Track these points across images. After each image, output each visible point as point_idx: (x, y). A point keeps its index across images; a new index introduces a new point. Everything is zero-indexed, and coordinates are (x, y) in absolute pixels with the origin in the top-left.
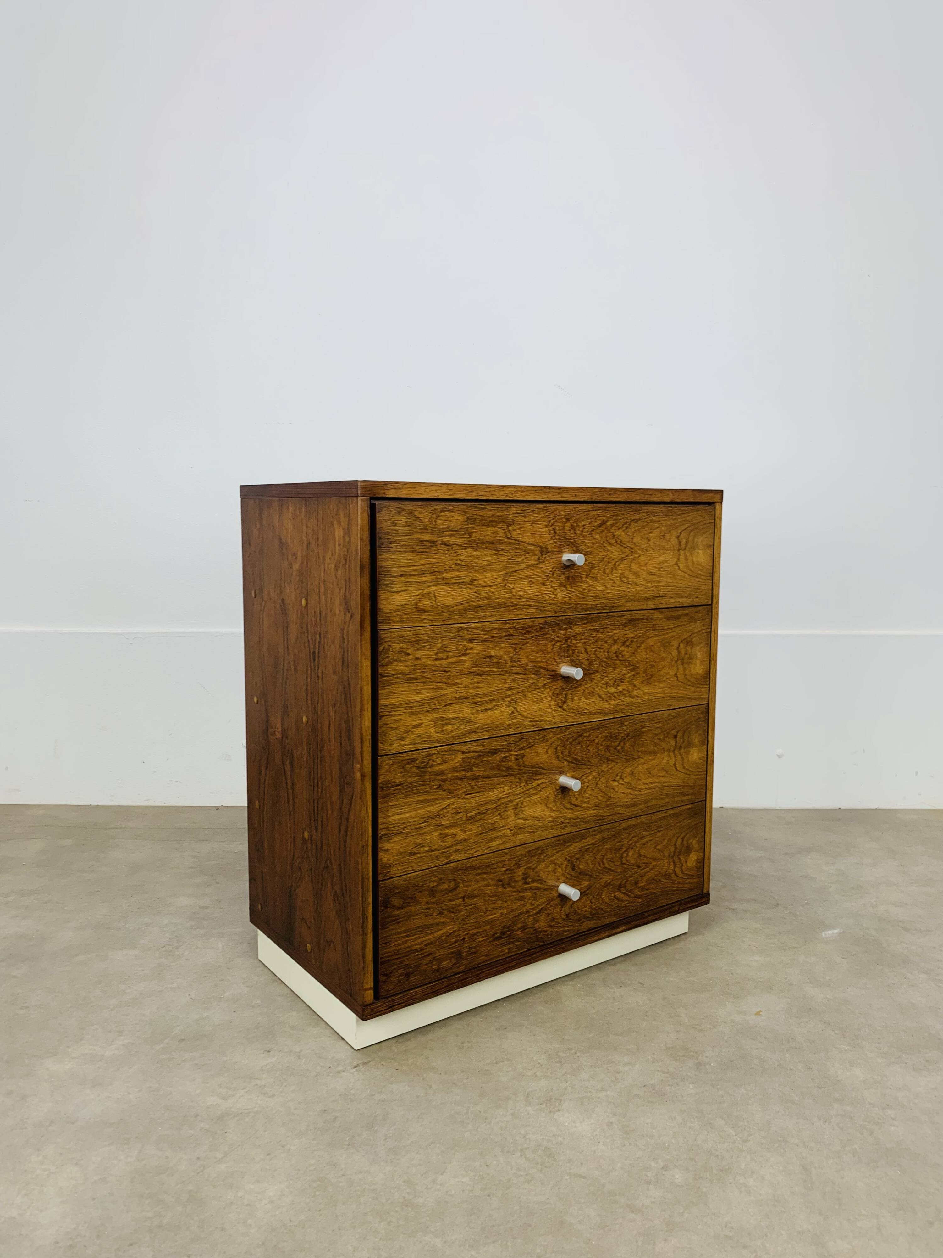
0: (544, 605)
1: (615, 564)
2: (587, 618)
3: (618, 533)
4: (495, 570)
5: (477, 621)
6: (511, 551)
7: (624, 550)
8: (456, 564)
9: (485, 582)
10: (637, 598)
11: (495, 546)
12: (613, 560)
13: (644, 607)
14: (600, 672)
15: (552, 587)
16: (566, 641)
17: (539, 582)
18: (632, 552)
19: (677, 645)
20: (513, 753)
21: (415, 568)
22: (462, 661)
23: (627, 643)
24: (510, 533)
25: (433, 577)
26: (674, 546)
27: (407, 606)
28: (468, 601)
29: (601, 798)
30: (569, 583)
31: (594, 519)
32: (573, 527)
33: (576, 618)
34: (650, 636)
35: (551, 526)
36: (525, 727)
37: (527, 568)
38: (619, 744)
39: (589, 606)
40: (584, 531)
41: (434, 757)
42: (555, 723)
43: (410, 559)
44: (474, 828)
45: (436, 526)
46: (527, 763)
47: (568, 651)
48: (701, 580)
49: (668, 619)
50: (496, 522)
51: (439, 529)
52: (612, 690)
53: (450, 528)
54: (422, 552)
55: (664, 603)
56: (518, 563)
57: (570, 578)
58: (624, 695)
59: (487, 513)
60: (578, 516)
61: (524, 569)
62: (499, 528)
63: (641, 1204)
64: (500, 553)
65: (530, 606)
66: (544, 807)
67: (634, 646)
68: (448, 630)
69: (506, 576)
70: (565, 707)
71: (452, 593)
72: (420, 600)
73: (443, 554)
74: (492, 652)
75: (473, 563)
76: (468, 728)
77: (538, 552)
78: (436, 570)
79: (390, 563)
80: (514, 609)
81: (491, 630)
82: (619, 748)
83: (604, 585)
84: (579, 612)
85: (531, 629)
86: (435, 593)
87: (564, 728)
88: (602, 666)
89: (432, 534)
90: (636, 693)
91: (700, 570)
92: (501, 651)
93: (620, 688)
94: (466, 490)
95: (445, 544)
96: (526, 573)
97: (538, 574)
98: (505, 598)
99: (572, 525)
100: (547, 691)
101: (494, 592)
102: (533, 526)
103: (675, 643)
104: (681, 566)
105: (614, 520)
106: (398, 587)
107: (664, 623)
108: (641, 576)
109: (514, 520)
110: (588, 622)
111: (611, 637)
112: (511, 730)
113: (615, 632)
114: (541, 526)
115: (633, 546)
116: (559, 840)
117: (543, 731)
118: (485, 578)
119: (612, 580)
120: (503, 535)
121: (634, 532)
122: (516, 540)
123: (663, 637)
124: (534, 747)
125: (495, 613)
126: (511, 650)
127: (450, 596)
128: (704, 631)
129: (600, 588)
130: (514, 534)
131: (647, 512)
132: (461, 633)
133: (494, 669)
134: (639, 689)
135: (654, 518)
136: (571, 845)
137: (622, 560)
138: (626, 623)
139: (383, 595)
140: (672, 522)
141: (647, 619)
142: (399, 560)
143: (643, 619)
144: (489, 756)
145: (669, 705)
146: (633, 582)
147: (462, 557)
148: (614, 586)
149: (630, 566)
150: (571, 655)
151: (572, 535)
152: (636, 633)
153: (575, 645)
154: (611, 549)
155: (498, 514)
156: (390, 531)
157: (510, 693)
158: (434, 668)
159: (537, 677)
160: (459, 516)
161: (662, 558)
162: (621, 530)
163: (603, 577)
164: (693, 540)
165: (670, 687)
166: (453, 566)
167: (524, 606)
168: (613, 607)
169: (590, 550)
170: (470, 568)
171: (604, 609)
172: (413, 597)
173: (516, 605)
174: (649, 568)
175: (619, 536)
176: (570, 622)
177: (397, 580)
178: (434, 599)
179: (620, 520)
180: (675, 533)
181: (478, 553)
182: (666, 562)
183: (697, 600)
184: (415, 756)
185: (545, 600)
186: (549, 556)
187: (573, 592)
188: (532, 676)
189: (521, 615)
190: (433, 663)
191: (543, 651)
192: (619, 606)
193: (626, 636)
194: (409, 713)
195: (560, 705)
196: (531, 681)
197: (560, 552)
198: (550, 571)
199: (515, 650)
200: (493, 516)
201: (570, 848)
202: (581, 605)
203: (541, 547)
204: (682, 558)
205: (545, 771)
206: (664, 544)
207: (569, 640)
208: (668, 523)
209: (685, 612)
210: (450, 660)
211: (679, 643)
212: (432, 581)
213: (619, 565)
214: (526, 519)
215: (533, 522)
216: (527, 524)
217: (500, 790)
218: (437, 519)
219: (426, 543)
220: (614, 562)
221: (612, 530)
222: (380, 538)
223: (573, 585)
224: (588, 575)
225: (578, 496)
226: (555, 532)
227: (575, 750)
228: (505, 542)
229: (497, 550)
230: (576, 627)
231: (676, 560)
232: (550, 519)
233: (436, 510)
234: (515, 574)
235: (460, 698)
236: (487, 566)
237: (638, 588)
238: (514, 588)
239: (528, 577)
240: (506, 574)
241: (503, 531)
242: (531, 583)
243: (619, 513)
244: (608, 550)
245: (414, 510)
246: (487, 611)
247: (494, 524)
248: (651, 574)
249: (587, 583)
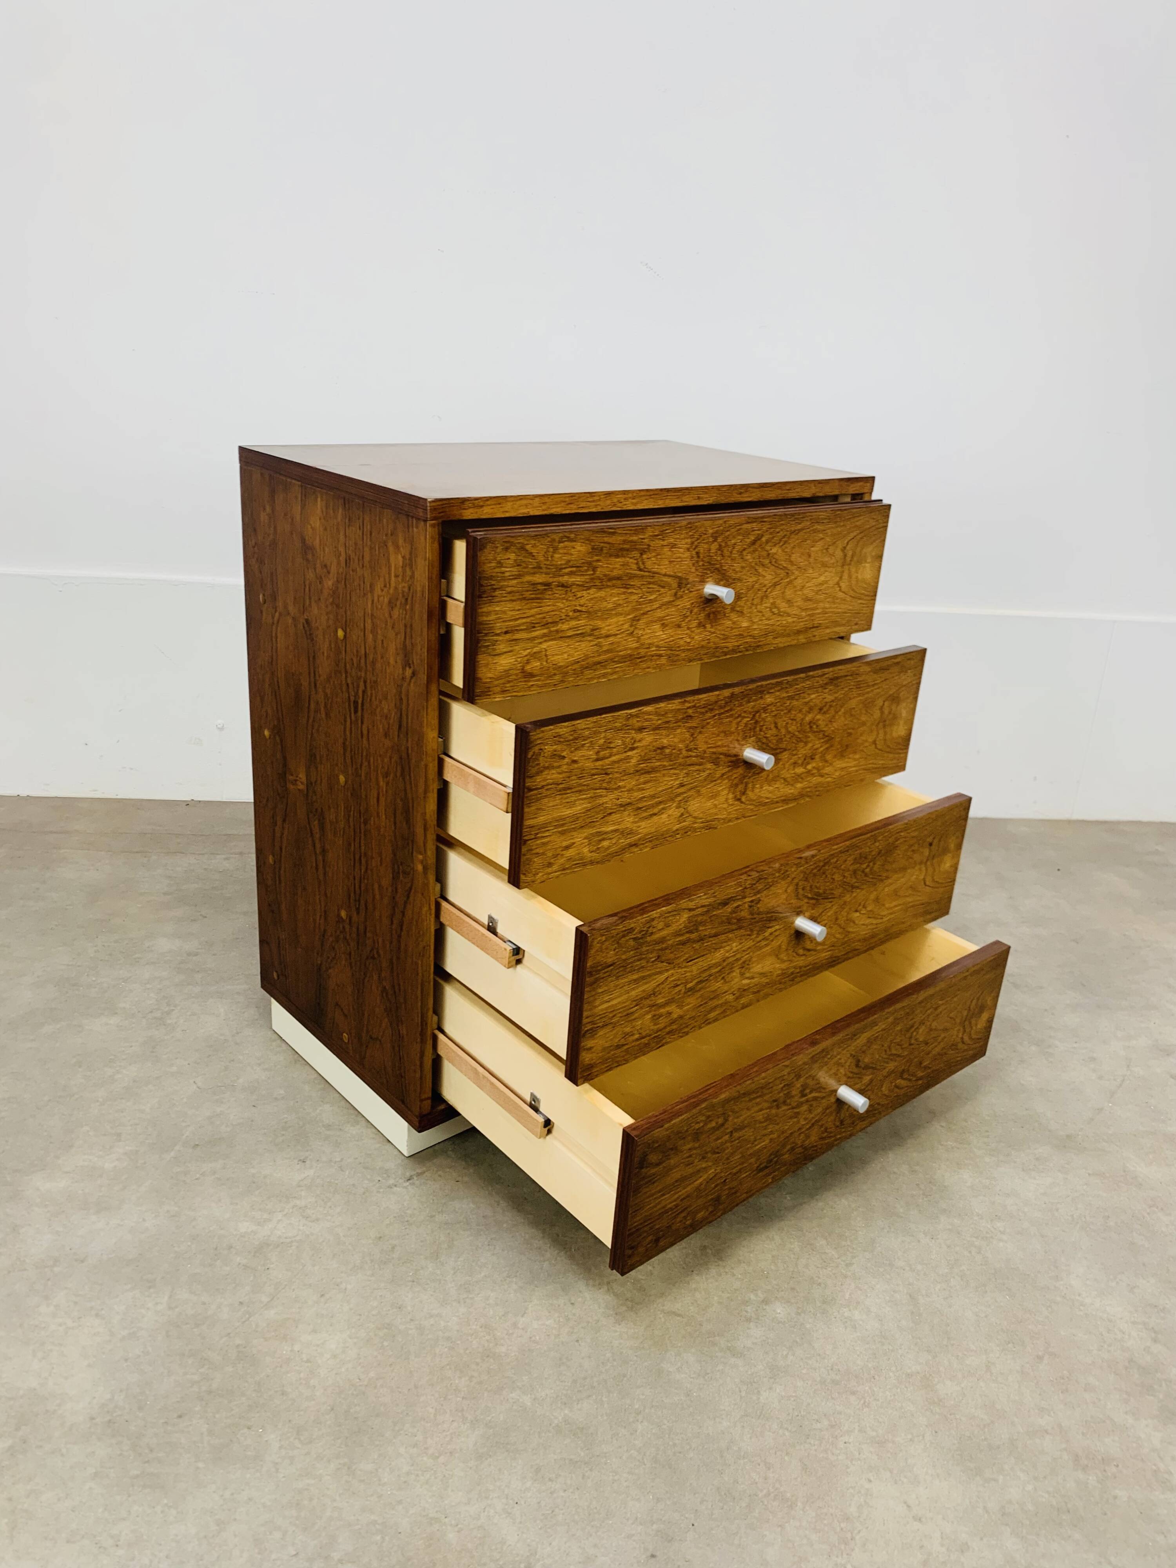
0: (675, 652)
1: (766, 591)
3: (774, 550)
4: (621, 614)
6: (642, 587)
7: (779, 571)
8: (575, 611)
9: (609, 630)
10: (787, 632)
11: (622, 582)
12: (765, 586)
15: (688, 628)
17: (674, 624)
18: (787, 573)
21: (524, 620)
24: (643, 563)
25: (545, 631)
26: (837, 562)
27: (511, 672)
28: (587, 657)
30: (709, 622)
31: (747, 534)
32: (720, 548)
35: (695, 549)
37: (659, 608)
39: (730, 648)
40: (734, 552)
43: (519, 610)
45: (554, 563)
48: (863, 602)
50: (628, 550)
51: (557, 567)
53: (570, 564)
54: (533, 599)
56: (651, 601)
57: (712, 615)
59: (617, 539)
60: (728, 533)
61: (657, 609)
62: (631, 558)
63: (742, 1346)
64: (630, 591)
65: (660, 656)
69: (636, 619)
70: (743, 799)
71: (567, 649)
72: (528, 662)
73: (560, 598)
75: (596, 608)
77: (675, 585)
78: (550, 620)
79: (493, 617)
80: (641, 662)
83: (750, 619)
84: (715, 656)
86: (546, 650)
89: (546, 574)
91: (865, 589)
95: (563, 586)
96: (659, 614)
97: (672, 614)
98: (631, 649)
99: (720, 546)
100: (725, 782)
101: (619, 642)
102: (672, 551)
104: (843, 586)
105: (771, 533)
106: (501, 647)
108: (795, 604)
109: (649, 545)
114: (683, 553)
115: (789, 567)
118: (609, 626)
119: (761, 612)
120: (634, 567)
121: (793, 548)
122: (649, 572)
125: (617, 669)
126: (687, 735)
127: (565, 653)
129: (745, 624)
130: (649, 564)
131: (811, 519)
135: (819, 527)
137: (775, 585)
139: (482, 659)
140: (839, 529)
142: (504, 612)
146: (785, 612)
147: (582, 601)
148: (762, 620)
149: (783, 593)
151: (719, 559)
154: (763, 573)
155: (631, 538)
156: (494, 574)
157: (681, 790)
159: (714, 767)
160: (582, 546)
161: (822, 578)
162: (777, 546)
163: (749, 610)
164: (861, 551)
165: (866, 758)
166: (571, 614)
167: (651, 655)
168: (758, 646)
169: (738, 576)
170: (590, 614)
171: (747, 651)
172: (519, 660)
173: (644, 657)
174: (805, 592)
175: (775, 554)
177: (500, 638)
178: (545, 659)
179: (778, 533)
180: (840, 544)
181: (602, 594)
182: (826, 582)
185: (679, 647)
186: (688, 589)
187: (714, 633)
192: (765, 645)
196: (708, 772)
197: (703, 581)
198: (688, 609)
199: (692, 735)
200: (625, 542)
203: (680, 578)
204: (846, 576)
206: (826, 559)
208: (835, 531)
212: (544, 635)
213: (771, 592)
214: (665, 543)
215: (673, 546)
216: (666, 549)
218: (554, 552)
219: (540, 587)
220: (764, 589)
221: (768, 548)
222: (482, 586)
223: (714, 624)
224: (732, 609)
226: (698, 557)
228: (637, 576)
229: (626, 586)
231: (838, 579)
232: (693, 540)
233: (554, 540)
234: (645, 616)
236: (612, 610)
237: (790, 620)
238: (642, 636)
239: (661, 619)
240: (635, 617)
241: (636, 561)
242: (664, 626)
243: (778, 524)
244: (759, 575)
245: (526, 542)
246: (608, 667)
247: (625, 553)
248: (807, 599)
249: (731, 620)
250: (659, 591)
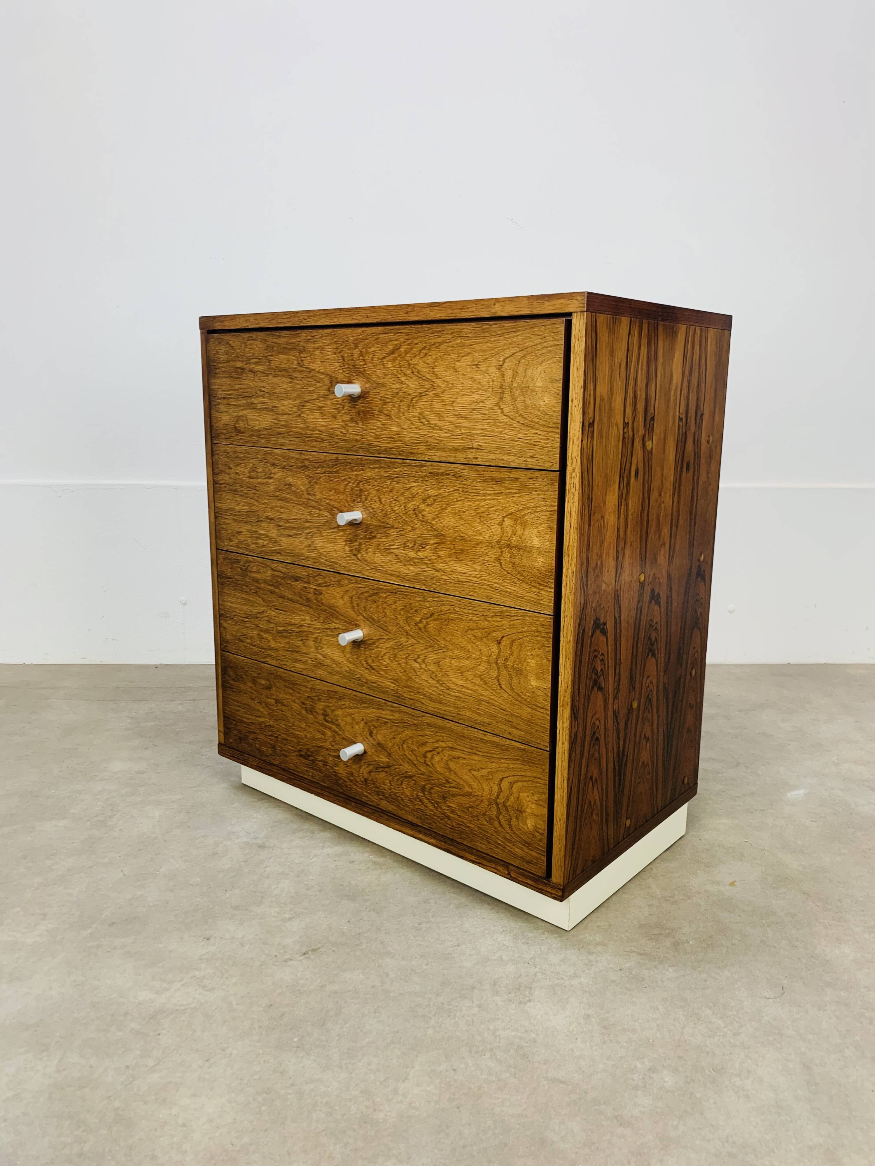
0: (336, 440)
1: (412, 400)
2: (379, 462)
3: (415, 361)
4: (291, 399)
5: (278, 447)
6: (303, 380)
7: (423, 383)
8: (261, 391)
9: (283, 410)
11: (289, 373)
12: (409, 395)
13: (451, 459)
14: (396, 528)
15: (343, 421)
16: (358, 483)
17: (330, 415)
18: (433, 385)
19: (501, 518)
20: (311, 586)
21: (233, 392)
22: (267, 483)
23: (429, 501)
24: (302, 361)
25: (245, 402)
26: (493, 380)
27: (228, 426)
29: (400, 674)
30: (360, 419)
31: (385, 344)
32: (361, 354)
33: (367, 459)
34: (459, 499)
35: (340, 353)
36: (322, 564)
37: (319, 399)
38: (421, 622)
39: (383, 448)
40: (375, 359)
41: (251, 564)
42: (349, 571)
43: (229, 384)
44: (282, 644)
45: (245, 354)
46: (324, 601)
47: (361, 495)
48: (539, 433)
49: (485, 480)
50: (289, 349)
51: (247, 357)
52: (412, 554)
53: (256, 356)
54: (236, 378)
55: (482, 457)
56: (311, 392)
57: (361, 413)
58: (426, 564)
59: (282, 341)
60: (367, 341)
61: (316, 399)
62: (293, 356)
64: (294, 381)
65: (323, 440)
66: (341, 654)
67: (437, 506)
68: (257, 453)
69: (301, 405)
70: (359, 555)
71: (259, 418)
72: (237, 422)
73: (251, 380)
74: (291, 481)
75: (274, 391)
76: (275, 548)
77: (327, 382)
78: (247, 395)
79: (216, 386)
80: (308, 441)
81: (289, 459)
82: (421, 625)
83: (398, 424)
84: (371, 453)
85: (324, 464)
86: (246, 416)
87: (358, 579)
88: (399, 522)
89: (242, 361)
90: (441, 566)
92: (299, 481)
93: (421, 554)
94: (268, 318)
95: (252, 371)
96: (318, 403)
97: (331, 406)
98: (300, 428)
99: (361, 352)
100: (341, 533)
101: (291, 421)
102: (322, 353)
103: (497, 516)
104: (506, 409)
105: (409, 344)
106: (221, 408)
107: (479, 485)
108: (446, 419)
109: (304, 347)
110: (381, 467)
111: (408, 489)
112: (309, 562)
113: (413, 484)
114: (330, 354)
115: (433, 379)
116: (355, 696)
117: (338, 574)
118: (283, 406)
119: (409, 420)
120: (296, 363)
121: (435, 360)
122: (307, 368)
123: (478, 503)
124: (330, 588)
125: (293, 442)
126: (306, 482)
127: (258, 420)
128: (544, 508)
129: (395, 429)
130: (306, 362)
132: (266, 457)
133: (293, 498)
134: (445, 562)
135: (464, 341)
136: (367, 708)
137: (421, 395)
138: (426, 476)
139: (213, 413)
140: (492, 345)
141: (454, 476)
142: (222, 384)
143: (448, 475)
144: (293, 582)
145: (488, 597)
146: (435, 425)
147: (264, 384)
148: (411, 428)
149: (431, 405)
150: (364, 500)
151: (361, 364)
152: (440, 492)
153: (367, 490)
154: (406, 382)
155: (291, 340)
156: (215, 359)
157: (307, 525)
158: (249, 485)
159: (331, 517)
160: (261, 344)
161: (476, 396)
162: (418, 357)
163: (397, 416)
164: (525, 371)
165: (489, 574)
166: (259, 392)
167: (317, 438)
168: (411, 453)
169: (381, 381)
170: (270, 395)
171: (400, 454)
172: (231, 418)
173: (310, 437)
174: (457, 408)
175: (416, 364)
176: (362, 465)
177: (221, 401)
178: (246, 422)
179: (417, 344)
180: (494, 362)
181: (276, 381)
182: (482, 402)
183: (534, 460)
184: (239, 558)
185: (337, 435)
187: (365, 430)
188: (326, 514)
189: (315, 447)
190: (247, 480)
191: (335, 490)
192: (418, 453)
193: (427, 492)
194: (234, 519)
195: (354, 552)
196: (325, 518)
198: (339, 404)
199: (310, 483)
200: (287, 343)
201: (367, 711)
202: (374, 446)
203: (331, 376)
204: (506, 397)
205: (341, 618)
206: (478, 376)
207: (361, 484)
208: (485, 347)
209: (512, 475)
210: (259, 480)
211: (504, 518)
212: (245, 405)
213: (416, 402)
214: (316, 346)
215: (322, 349)
217: (302, 617)
218: (245, 347)
219: (241, 370)
220: (410, 398)
221: (408, 358)
222: (210, 365)
223: (365, 422)
224: (381, 412)
225: (371, 317)
226: (344, 360)
227: (371, 607)
228: (298, 370)
229: (292, 377)
230: (368, 470)
231: (497, 400)
232: (337, 345)
233: (244, 339)
234: (307, 404)
235: (267, 518)
236: (284, 394)
237: (443, 434)
238: (307, 419)
239: (320, 408)
240: (301, 403)
241: (296, 359)
242: (323, 415)
243: (416, 335)
244: (402, 383)
245: (229, 339)
246: (286, 439)
247: (288, 351)
248: (460, 416)
249: (380, 421)
250: (316, 385)
